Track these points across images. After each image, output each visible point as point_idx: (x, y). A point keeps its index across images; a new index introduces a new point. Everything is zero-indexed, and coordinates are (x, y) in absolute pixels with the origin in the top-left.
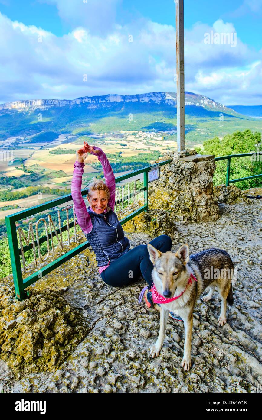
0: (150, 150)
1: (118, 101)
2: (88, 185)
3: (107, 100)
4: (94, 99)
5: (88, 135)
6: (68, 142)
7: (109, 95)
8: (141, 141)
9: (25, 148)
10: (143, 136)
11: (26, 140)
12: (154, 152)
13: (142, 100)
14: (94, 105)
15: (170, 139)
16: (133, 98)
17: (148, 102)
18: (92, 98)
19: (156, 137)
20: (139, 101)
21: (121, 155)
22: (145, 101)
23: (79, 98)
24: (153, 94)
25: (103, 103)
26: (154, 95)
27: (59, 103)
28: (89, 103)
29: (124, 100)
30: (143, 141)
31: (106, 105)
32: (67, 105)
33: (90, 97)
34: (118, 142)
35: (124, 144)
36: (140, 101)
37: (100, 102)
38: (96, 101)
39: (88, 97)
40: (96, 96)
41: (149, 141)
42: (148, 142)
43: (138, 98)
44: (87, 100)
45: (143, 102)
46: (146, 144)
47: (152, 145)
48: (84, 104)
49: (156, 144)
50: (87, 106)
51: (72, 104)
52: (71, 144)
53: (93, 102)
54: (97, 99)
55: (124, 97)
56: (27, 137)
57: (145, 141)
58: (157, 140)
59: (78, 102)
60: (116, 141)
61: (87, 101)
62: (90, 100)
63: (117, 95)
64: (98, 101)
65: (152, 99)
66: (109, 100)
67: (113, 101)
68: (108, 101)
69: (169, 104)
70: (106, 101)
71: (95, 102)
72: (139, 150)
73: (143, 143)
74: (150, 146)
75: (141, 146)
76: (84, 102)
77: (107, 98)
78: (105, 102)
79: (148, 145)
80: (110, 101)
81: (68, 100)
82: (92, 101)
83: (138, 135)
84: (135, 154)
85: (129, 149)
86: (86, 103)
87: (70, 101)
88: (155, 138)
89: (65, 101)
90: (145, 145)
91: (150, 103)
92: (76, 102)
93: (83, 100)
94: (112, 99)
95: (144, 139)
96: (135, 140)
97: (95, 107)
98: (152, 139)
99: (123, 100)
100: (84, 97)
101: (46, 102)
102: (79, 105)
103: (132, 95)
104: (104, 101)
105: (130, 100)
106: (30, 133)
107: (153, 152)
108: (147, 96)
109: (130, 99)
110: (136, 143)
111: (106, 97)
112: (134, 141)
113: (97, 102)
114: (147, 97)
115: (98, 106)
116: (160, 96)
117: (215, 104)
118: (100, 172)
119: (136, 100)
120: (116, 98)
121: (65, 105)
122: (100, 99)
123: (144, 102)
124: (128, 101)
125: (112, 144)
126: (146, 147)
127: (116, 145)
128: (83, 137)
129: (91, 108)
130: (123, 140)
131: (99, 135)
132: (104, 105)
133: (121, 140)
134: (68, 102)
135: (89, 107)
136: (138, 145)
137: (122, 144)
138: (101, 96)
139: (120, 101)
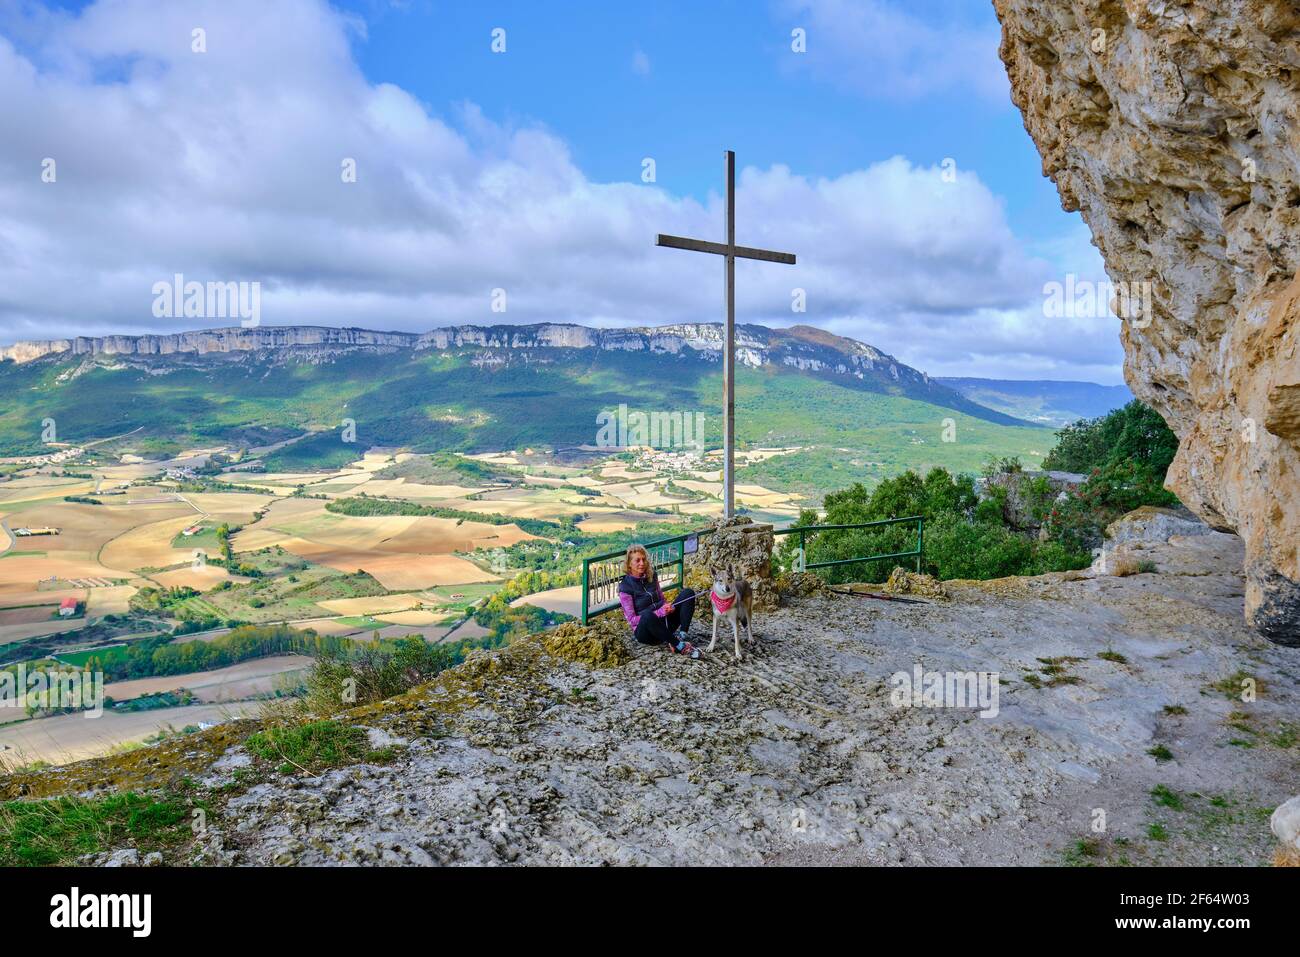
0: (680, 514)
1: (576, 346)
2: (455, 628)
3: (540, 342)
4: (494, 336)
5: (466, 454)
6: (396, 476)
7: (548, 324)
8: (649, 480)
9: (240, 488)
10: (656, 466)
11: (246, 461)
12: (693, 520)
13: (657, 347)
14: (494, 356)
15: (749, 478)
16: (629, 339)
17: (679, 353)
18: (489, 332)
19: (700, 469)
20: (647, 348)
21: (579, 525)
22: (668, 349)
23: (445, 330)
24: (694, 329)
25: (526, 350)
26: (697, 331)
27: (376, 341)
28: (478, 347)
29: (599, 344)
30: (657, 480)
31: (535, 356)
32: (400, 348)
33: (483, 329)
34: (571, 481)
35: (592, 488)
36: (652, 348)
37: (515, 345)
38: (502, 343)
39: (476, 329)
40: (501, 327)
41: (677, 483)
42: (671, 484)
43: (643, 340)
44: (470, 337)
45: (660, 352)
46: (667, 491)
47: (685, 498)
48: (461, 349)
49: (702, 493)
50: (472, 357)
51: (420, 347)
52: (405, 482)
53: (491, 343)
54: (506, 337)
55: (597, 335)
56: (251, 451)
57: (663, 481)
58: (705, 481)
59: (441, 342)
60: (564, 478)
61: (472, 342)
62: (482, 336)
63: (575, 325)
64: (510, 342)
65: (692, 344)
66: (548, 341)
67: (560, 345)
68: (544, 345)
69: (745, 362)
70: (536, 345)
71: (498, 345)
72: (643, 510)
73: (656, 490)
74: (681, 498)
75: (648, 497)
76: (460, 344)
77: (540, 335)
78: (531, 348)
79: (674, 497)
80: (551, 345)
81: (406, 334)
82: (488, 341)
83: (641, 460)
84: (629, 526)
85: (606, 505)
86: (467, 345)
87: (413, 337)
88: (698, 474)
89: (397, 338)
90: (663, 494)
91: (683, 355)
92: (432, 341)
93: (459, 337)
94: (559, 339)
95: (658, 476)
96: (630, 476)
97: (498, 360)
98: (686, 477)
99: (593, 345)
100: (462, 327)
101: (332, 336)
102: (441, 351)
103: (624, 331)
104: (530, 344)
105: (618, 346)
106: (263, 438)
107: (688, 520)
108: (676, 336)
109: (618, 340)
110: (632, 486)
111: (537, 331)
112: (625, 480)
113: (506, 345)
114: (674, 338)
115: (507, 360)
116: (717, 337)
117: (899, 372)
118: (500, 583)
119: (638, 345)
120: (572, 335)
121: (394, 350)
122: (516, 335)
123: (664, 352)
124: (610, 347)
125: (548, 487)
126: (667, 503)
127: (562, 490)
128: (449, 459)
129: (485, 364)
130: (587, 475)
131: (507, 456)
132: (528, 357)
133: (582, 476)
134: (408, 339)
135: (478, 359)
136: (638, 493)
137: (582, 488)
138: (519, 327)
139: (582, 346)
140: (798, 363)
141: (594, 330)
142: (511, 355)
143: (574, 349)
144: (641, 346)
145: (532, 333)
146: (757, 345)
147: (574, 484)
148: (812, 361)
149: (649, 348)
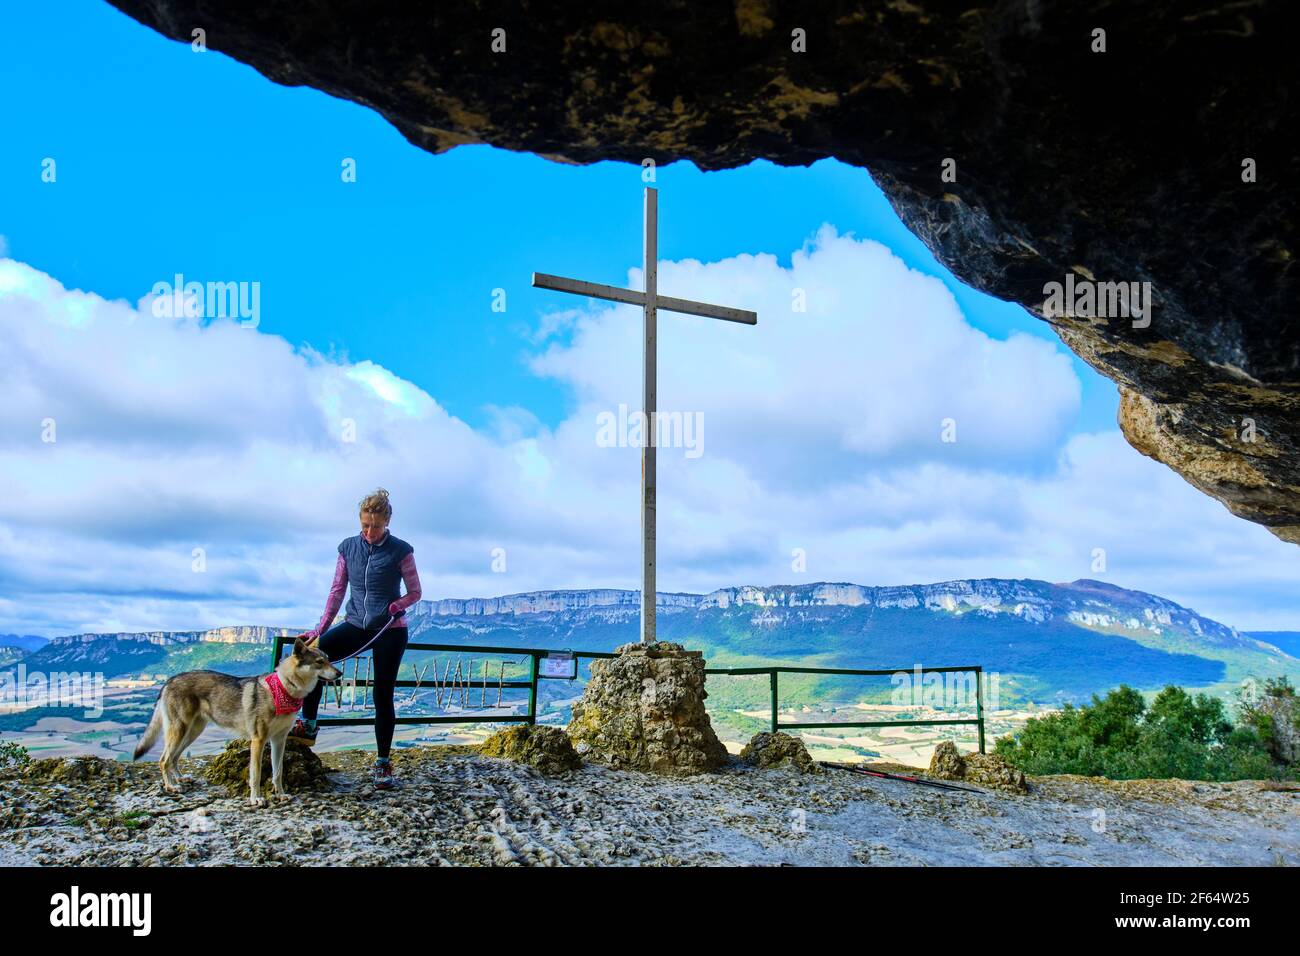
1: (851, 604)
3: (816, 601)
4: (772, 596)
5: (746, 710)
7: (824, 583)
11: (547, 714)
13: (933, 604)
14: (772, 615)
16: (904, 597)
17: (955, 611)
18: (767, 592)
20: (922, 605)
22: (943, 606)
23: (727, 591)
24: (969, 585)
25: (803, 609)
26: (973, 587)
27: (665, 602)
28: (757, 606)
29: (873, 603)
31: (812, 614)
32: (686, 609)
33: (762, 589)
34: (849, 741)
35: (871, 749)
36: (927, 605)
37: (792, 604)
38: (779, 602)
39: (755, 589)
40: (779, 587)
43: (918, 597)
44: (750, 597)
45: (935, 609)
48: (741, 609)
50: (751, 616)
51: (704, 607)
53: (769, 603)
54: (783, 596)
55: (872, 593)
56: (552, 704)
59: (723, 602)
60: (842, 737)
61: (752, 602)
62: (760, 596)
63: (849, 584)
64: (787, 601)
65: (967, 600)
66: (823, 600)
67: (835, 604)
68: (819, 603)
69: (1026, 618)
70: (812, 603)
71: (775, 604)
76: (740, 603)
77: (816, 595)
78: (807, 607)
80: (826, 603)
81: (692, 595)
82: (767, 600)
86: (747, 605)
87: (699, 598)
89: (684, 599)
91: (959, 613)
92: (715, 601)
93: (739, 597)
94: (831, 598)
97: (776, 619)
99: (867, 602)
100: (742, 588)
101: (627, 598)
102: (723, 610)
103: (898, 587)
104: (806, 603)
105: (893, 603)
106: (564, 691)
108: (951, 592)
109: (892, 598)
110: (912, 748)
111: (812, 591)
112: (905, 741)
113: (783, 604)
114: (950, 596)
115: (785, 618)
116: (995, 592)
119: (913, 602)
120: (846, 593)
121: (681, 610)
122: (793, 595)
123: (939, 608)
124: (885, 604)
125: (825, 747)
127: (838, 750)
128: (729, 715)
129: (763, 623)
130: (866, 735)
131: (785, 713)
132: (805, 615)
133: (860, 736)
134: (693, 600)
135: (757, 618)
136: (919, 755)
137: (861, 748)
138: (795, 587)
139: (856, 604)
140: (1084, 618)
141: (869, 588)
142: (788, 614)
143: (849, 607)
144: (916, 604)
145: (808, 592)
146: (1038, 600)
147: (853, 744)
148: (1100, 616)
149: (924, 605)
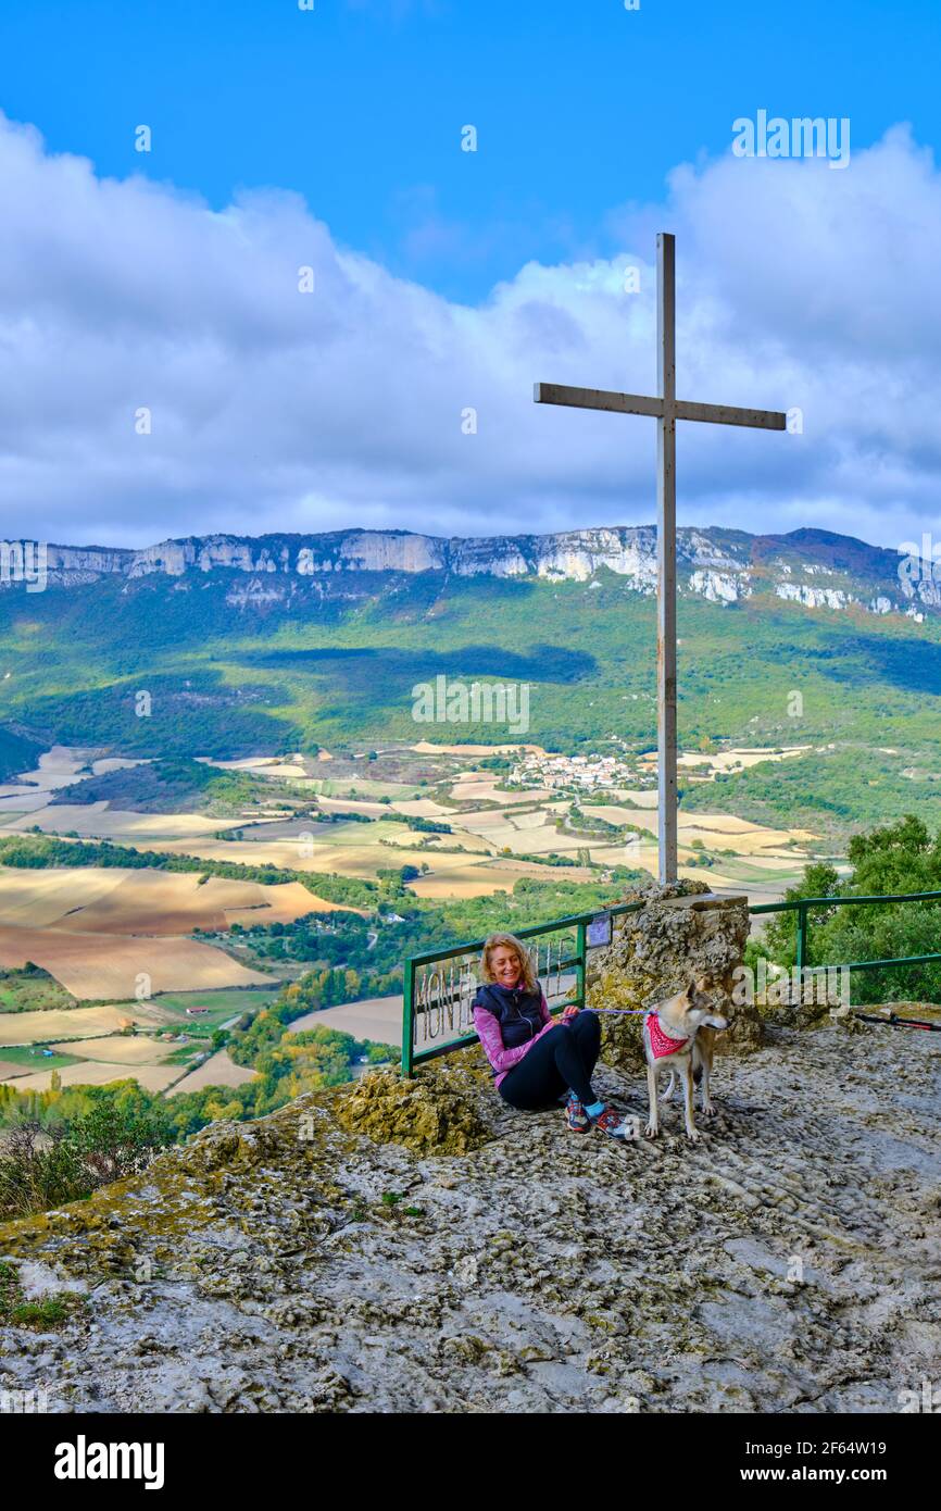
0: (592, 866)
1: (407, 569)
2: (193, 1068)
3: (346, 562)
4: (266, 553)
5: (215, 759)
6: (92, 798)
7: (360, 531)
8: (537, 806)
10: (549, 781)
12: (615, 878)
13: (552, 570)
14: (265, 587)
15: (716, 801)
16: (502, 556)
17: (589, 581)
18: (256, 545)
19: (628, 785)
20: (533, 572)
21: (412, 886)
22: (569, 573)
23: (180, 542)
24: (615, 538)
25: (321, 577)
26: (623, 540)
28: (238, 572)
29: (448, 566)
30: (552, 806)
31: (336, 587)
32: (104, 576)
33: (247, 541)
34: (399, 807)
35: (435, 820)
36: (542, 571)
38: (279, 564)
39: (233, 540)
40: (279, 536)
41: (586, 811)
42: (575, 812)
43: (527, 557)
44: (224, 555)
45: (555, 578)
46: (568, 825)
47: (601, 837)
48: (207, 577)
49: (631, 829)
50: (226, 589)
51: (137, 573)
52: (110, 808)
53: (260, 565)
54: (285, 554)
55: (446, 549)
57: (562, 807)
58: (636, 807)
59: (174, 564)
60: (386, 801)
61: (227, 563)
62: (245, 554)
63: (406, 533)
64: (293, 562)
65: (613, 564)
66: (359, 561)
67: (380, 568)
68: (352, 567)
69: (708, 595)
70: (338, 567)
71: (271, 568)
72: (525, 858)
73: (548, 823)
74: (593, 837)
75: (536, 835)
76: (206, 566)
77: (347, 551)
78: (328, 573)
79: (582, 835)
80: (363, 567)
81: (114, 551)
82: (254, 561)
83: (523, 770)
84: (500, 888)
85: (459, 850)
86: (218, 570)
87: (126, 555)
88: (624, 795)
89: (97, 558)
90: (562, 830)
91: (596, 584)
92: (158, 562)
93: (204, 555)
94: (374, 558)
95: (553, 799)
96: (502, 798)
97: (272, 595)
98: (603, 801)
99: (438, 566)
100: (210, 538)
102: (175, 579)
103: (493, 539)
104: (327, 566)
105: (482, 568)
107: (606, 879)
108: (584, 549)
109: (481, 559)
110: (507, 816)
111: (339, 544)
112: (494, 806)
113: (286, 569)
114: (584, 554)
115: (288, 594)
118: (273, 987)
119: (517, 566)
120: (400, 549)
121: (92, 578)
122: (303, 552)
123: (562, 578)
124: (467, 570)
125: (358, 818)
126: (569, 845)
127: (383, 824)
128: (185, 769)
129: (249, 602)
130: (428, 796)
131: (286, 763)
132: (324, 588)
133: (417, 798)
134: (117, 560)
135: (237, 593)
136: (517, 829)
137: (419, 819)
138: (309, 537)
139: (418, 569)
140: (803, 596)
141: (439, 541)
142: (294, 586)
143: (404, 575)
144: (523, 569)
145: (332, 546)
146: (728, 563)
147: (405, 813)
148: (829, 592)
149: (536, 573)
